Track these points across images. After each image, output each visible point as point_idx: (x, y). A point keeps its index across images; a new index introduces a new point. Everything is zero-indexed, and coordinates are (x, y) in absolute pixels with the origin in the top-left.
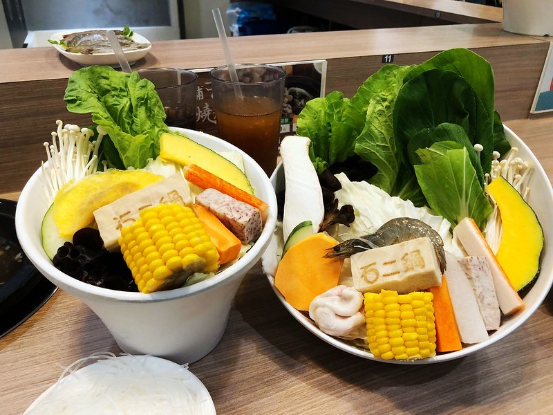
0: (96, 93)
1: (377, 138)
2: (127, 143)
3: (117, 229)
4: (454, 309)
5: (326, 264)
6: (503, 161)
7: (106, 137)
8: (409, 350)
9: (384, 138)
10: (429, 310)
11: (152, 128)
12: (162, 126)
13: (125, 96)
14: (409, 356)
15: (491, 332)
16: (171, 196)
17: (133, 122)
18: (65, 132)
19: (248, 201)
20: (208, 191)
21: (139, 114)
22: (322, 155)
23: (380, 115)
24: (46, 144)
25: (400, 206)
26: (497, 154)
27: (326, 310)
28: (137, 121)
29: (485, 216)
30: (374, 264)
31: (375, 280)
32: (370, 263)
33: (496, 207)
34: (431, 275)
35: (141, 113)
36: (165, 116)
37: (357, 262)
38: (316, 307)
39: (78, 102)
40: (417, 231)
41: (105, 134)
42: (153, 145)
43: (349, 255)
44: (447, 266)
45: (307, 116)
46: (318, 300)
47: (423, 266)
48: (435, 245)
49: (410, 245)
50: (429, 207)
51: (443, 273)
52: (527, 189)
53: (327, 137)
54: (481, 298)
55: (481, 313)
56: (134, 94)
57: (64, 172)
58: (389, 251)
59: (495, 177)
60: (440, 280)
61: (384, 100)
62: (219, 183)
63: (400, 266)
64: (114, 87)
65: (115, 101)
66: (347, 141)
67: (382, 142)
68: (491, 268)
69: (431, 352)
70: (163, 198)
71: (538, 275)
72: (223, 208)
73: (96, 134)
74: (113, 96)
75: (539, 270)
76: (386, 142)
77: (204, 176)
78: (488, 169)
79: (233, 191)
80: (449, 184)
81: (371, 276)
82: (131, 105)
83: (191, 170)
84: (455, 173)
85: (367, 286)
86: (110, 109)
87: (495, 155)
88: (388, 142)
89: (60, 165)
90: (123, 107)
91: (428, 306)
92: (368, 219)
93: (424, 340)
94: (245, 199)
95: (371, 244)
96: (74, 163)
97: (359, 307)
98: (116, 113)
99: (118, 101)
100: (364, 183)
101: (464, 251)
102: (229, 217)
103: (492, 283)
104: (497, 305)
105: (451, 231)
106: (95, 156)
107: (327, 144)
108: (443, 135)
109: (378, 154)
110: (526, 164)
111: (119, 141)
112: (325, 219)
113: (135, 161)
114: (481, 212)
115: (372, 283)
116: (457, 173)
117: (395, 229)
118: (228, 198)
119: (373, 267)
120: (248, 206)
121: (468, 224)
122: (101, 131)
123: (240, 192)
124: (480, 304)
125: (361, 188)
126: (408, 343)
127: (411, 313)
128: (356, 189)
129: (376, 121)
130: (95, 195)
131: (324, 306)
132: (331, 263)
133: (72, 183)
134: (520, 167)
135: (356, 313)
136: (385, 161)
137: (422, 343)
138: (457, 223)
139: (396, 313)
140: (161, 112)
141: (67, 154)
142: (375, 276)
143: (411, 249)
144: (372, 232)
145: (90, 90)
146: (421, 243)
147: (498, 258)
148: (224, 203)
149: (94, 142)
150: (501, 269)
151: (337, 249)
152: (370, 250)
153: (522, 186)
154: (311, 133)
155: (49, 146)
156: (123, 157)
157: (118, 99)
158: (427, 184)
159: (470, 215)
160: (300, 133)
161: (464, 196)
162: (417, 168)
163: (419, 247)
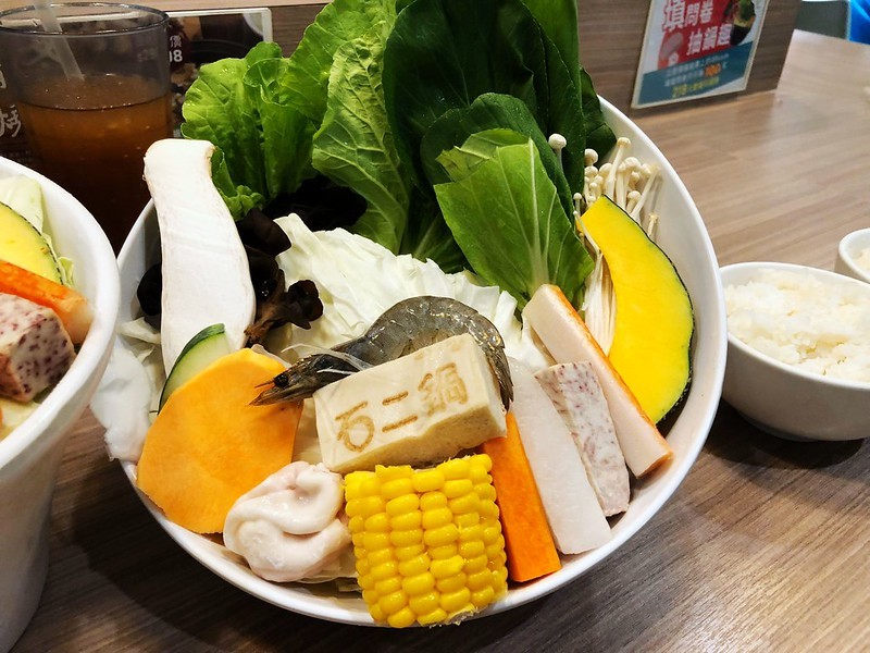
1: (356, 135)
4: (538, 483)
6: (605, 166)
8: (448, 599)
9: (372, 134)
10: (483, 496)
14: (448, 612)
15: (613, 520)
22: (251, 181)
23: (359, 86)
25: (413, 274)
26: (591, 153)
27: (261, 526)
29: (581, 279)
30: (364, 404)
31: (367, 442)
32: (356, 404)
33: (600, 258)
34: (481, 416)
37: (327, 405)
38: (240, 522)
40: (450, 321)
43: (311, 391)
44: (515, 389)
45: (205, 97)
46: (244, 505)
47: (464, 399)
48: (487, 349)
49: (433, 355)
50: (472, 271)
51: (507, 407)
52: (653, 217)
53: (255, 141)
54: (588, 450)
55: (591, 483)
58: (394, 372)
59: (593, 198)
60: (502, 425)
61: (365, 54)
63: (416, 403)
66: (298, 147)
67: (369, 143)
68: (601, 384)
69: (497, 590)
71: (689, 386)
75: (691, 376)
76: (376, 142)
78: (578, 185)
80: (506, 218)
81: (358, 434)
84: (517, 195)
85: (351, 457)
87: (590, 156)
88: (382, 144)
91: (480, 487)
92: (350, 307)
93: (478, 570)
95: (354, 361)
97: (334, 509)
100: (340, 232)
101: (547, 352)
103: (606, 414)
104: (620, 460)
105: (518, 314)
107: (259, 157)
108: (487, 118)
109: (363, 170)
110: (647, 168)
112: (257, 317)
114: (573, 271)
115: (360, 448)
116: (519, 193)
117: (405, 323)
119: (361, 412)
121: (549, 297)
124: (589, 464)
125: (334, 244)
126: (443, 584)
127: (444, 513)
128: (322, 245)
129: (351, 98)
131: (255, 518)
132: (272, 414)
134: (636, 175)
135: (330, 522)
136: (378, 183)
137: (474, 577)
138: (527, 297)
139: (413, 516)
142: (366, 433)
143: (437, 365)
144: (359, 333)
146: (456, 349)
147: (612, 359)
150: (621, 381)
151: (281, 381)
152: (354, 375)
153: (642, 214)
154: (219, 134)
158: (463, 224)
159: (552, 279)
160: (193, 132)
161: (537, 240)
162: (440, 190)
163: (455, 358)
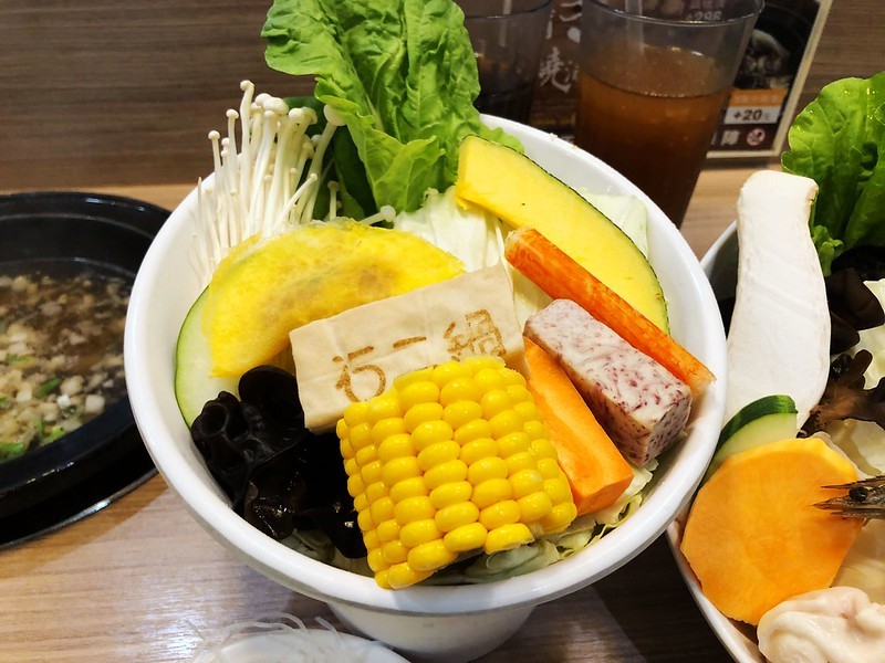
0: (331, 21)
2: (386, 153)
3: (339, 386)
5: (819, 521)
7: (342, 131)
11: (445, 117)
12: (469, 116)
13: (395, 34)
16: (475, 323)
17: (405, 97)
18: (257, 111)
19: (662, 355)
20: (562, 306)
21: (421, 81)
22: (829, 221)
24: (214, 134)
27: (807, 648)
28: (415, 96)
35: (427, 78)
36: (477, 90)
38: (780, 631)
39: (291, 43)
41: (341, 123)
42: (442, 159)
45: (816, 124)
56: (416, 30)
57: (244, 206)
62: (589, 290)
64: (375, 11)
65: (372, 43)
70: (453, 325)
72: (596, 365)
73: (322, 122)
74: (369, 32)
77: (556, 264)
79: (625, 322)
82: (406, 57)
83: (525, 244)
86: (360, 63)
89: (238, 188)
90: (388, 63)
94: (653, 347)
96: (266, 184)
98: (370, 73)
99: (379, 45)
102: (610, 395)
106: (313, 176)
107: (852, 197)
111: (368, 147)
113: (399, 194)
118: (609, 338)
120: (662, 370)
122: (333, 119)
123: (642, 324)
130: (299, 284)
133: (254, 243)
140: (470, 79)
141: (255, 160)
145: (319, 16)
148: (598, 351)
149: (315, 137)
151: (859, 495)
154: (819, 167)
155: (220, 141)
156: (374, 184)
157: (379, 39)
